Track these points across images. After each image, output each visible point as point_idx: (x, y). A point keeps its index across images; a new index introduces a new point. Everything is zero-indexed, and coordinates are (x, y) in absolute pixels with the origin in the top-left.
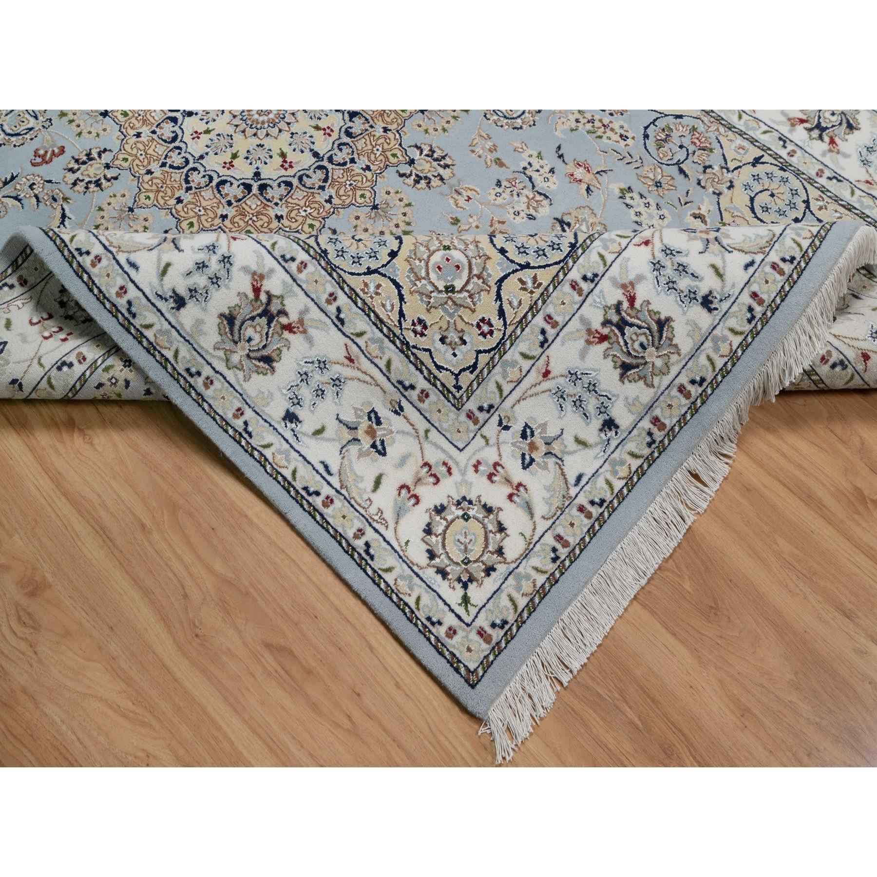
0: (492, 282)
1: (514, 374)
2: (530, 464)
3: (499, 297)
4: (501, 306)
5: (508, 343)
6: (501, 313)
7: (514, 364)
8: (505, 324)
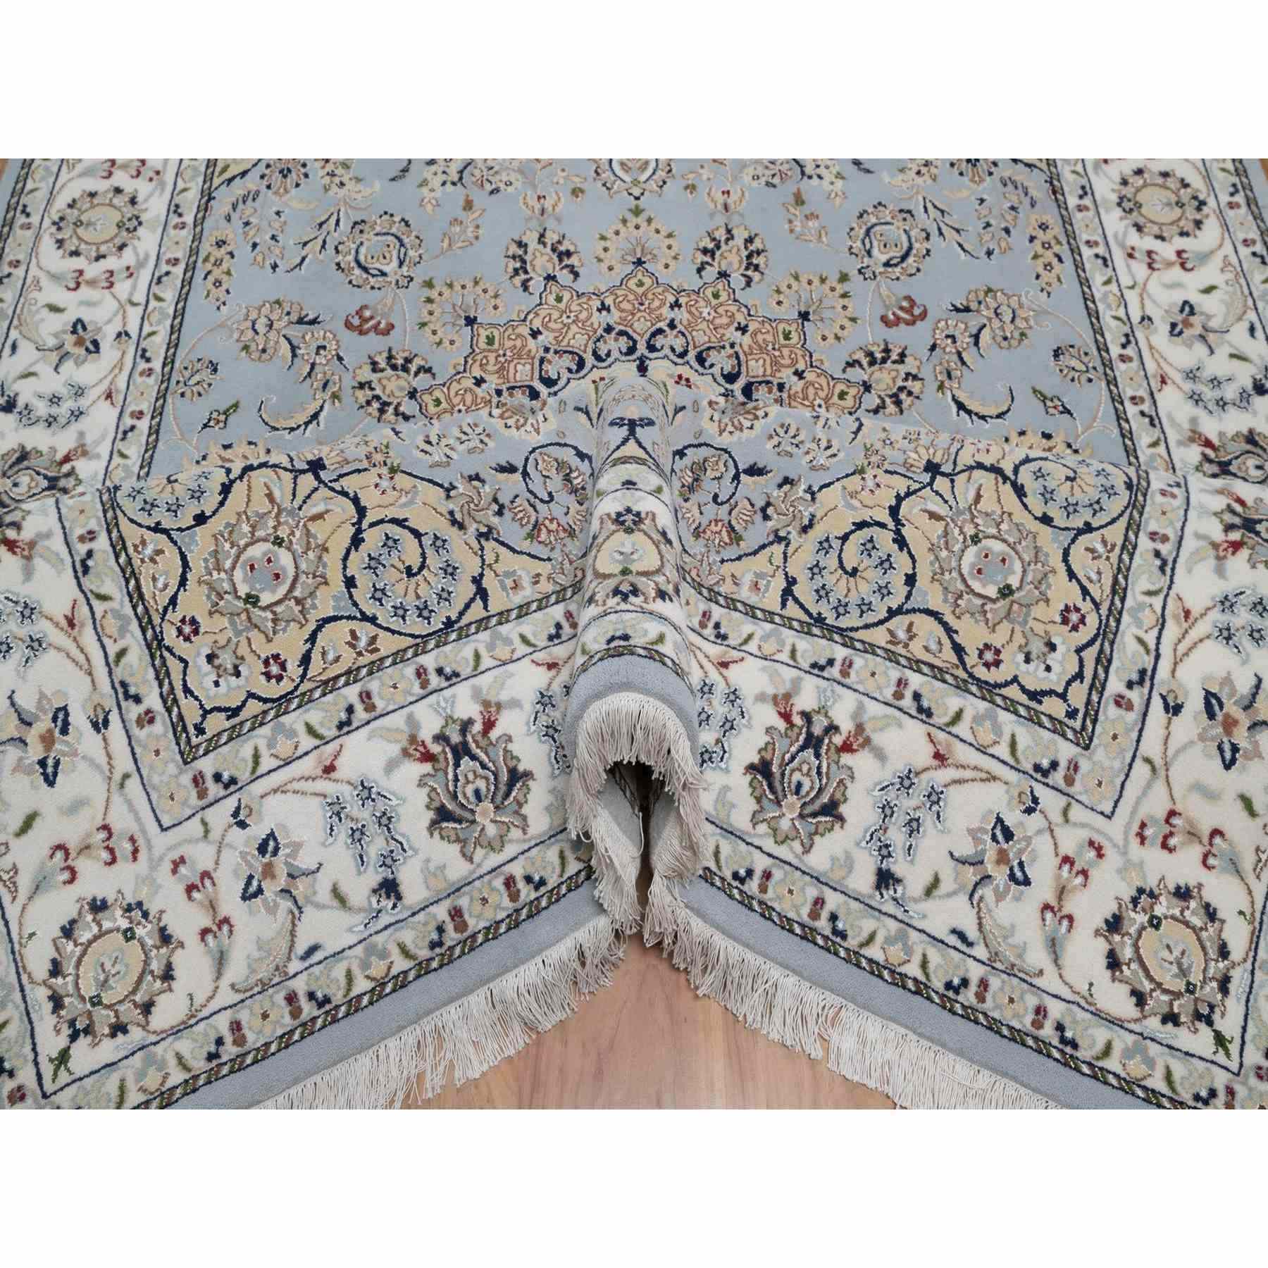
0: (314, 616)
1: (284, 748)
2: (255, 895)
3: (313, 638)
4: (309, 651)
5: (296, 702)
6: (306, 660)
7: (292, 733)
8: (303, 676)
